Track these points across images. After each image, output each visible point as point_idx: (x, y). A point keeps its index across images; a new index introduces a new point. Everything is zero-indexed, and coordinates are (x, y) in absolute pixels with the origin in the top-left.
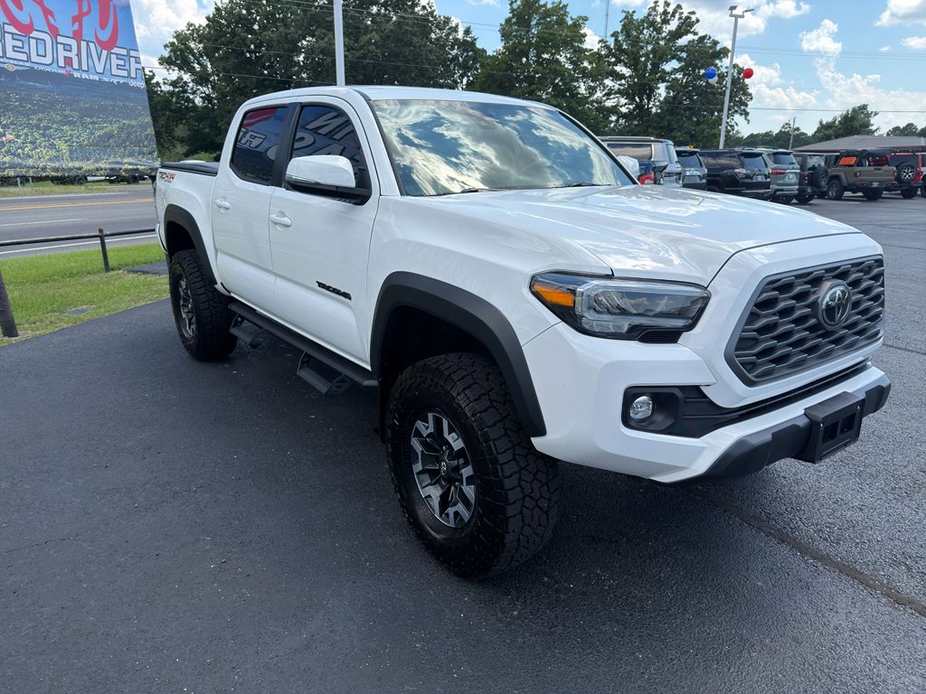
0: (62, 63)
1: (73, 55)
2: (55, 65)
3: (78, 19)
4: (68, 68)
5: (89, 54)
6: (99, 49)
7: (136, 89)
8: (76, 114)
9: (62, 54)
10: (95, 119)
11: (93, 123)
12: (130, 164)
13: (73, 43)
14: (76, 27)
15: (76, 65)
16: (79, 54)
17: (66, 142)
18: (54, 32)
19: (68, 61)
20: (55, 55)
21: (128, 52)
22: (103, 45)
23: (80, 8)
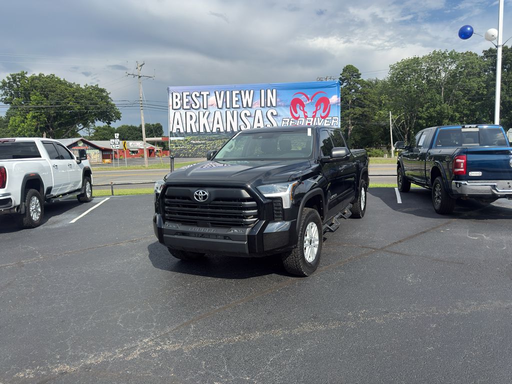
1: (311, 122)
3: (315, 112)
4: (308, 125)
5: (317, 121)
6: (321, 119)
9: (307, 122)
13: (312, 119)
14: (314, 114)
18: (306, 117)
20: (305, 123)
21: (332, 118)
22: (322, 117)
23: (317, 109)
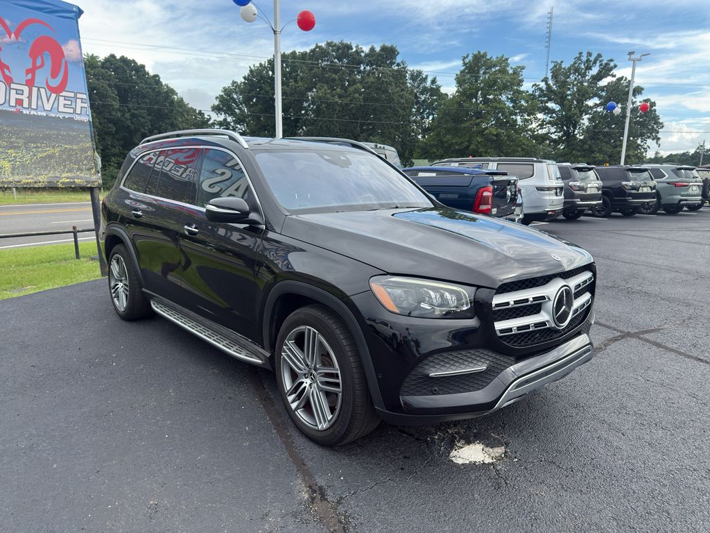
0: (13, 103)
1: (25, 97)
2: (7, 105)
3: (32, 71)
4: (18, 107)
5: (39, 96)
6: (49, 93)
7: (81, 122)
8: (21, 141)
9: (14, 96)
10: (39, 145)
11: (37, 147)
12: (67, 178)
13: (26, 89)
14: (29, 76)
15: (26, 104)
16: (30, 97)
17: (10, 161)
18: (8, 81)
19: (20, 102)
20: (8, 98)
21: (75, 95)
22: (53, 90)
23: (34, 63)
